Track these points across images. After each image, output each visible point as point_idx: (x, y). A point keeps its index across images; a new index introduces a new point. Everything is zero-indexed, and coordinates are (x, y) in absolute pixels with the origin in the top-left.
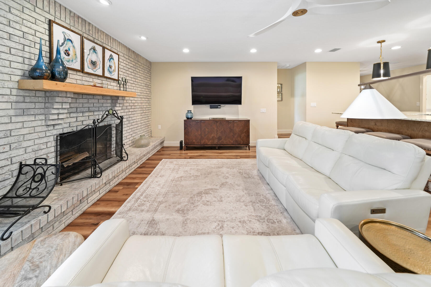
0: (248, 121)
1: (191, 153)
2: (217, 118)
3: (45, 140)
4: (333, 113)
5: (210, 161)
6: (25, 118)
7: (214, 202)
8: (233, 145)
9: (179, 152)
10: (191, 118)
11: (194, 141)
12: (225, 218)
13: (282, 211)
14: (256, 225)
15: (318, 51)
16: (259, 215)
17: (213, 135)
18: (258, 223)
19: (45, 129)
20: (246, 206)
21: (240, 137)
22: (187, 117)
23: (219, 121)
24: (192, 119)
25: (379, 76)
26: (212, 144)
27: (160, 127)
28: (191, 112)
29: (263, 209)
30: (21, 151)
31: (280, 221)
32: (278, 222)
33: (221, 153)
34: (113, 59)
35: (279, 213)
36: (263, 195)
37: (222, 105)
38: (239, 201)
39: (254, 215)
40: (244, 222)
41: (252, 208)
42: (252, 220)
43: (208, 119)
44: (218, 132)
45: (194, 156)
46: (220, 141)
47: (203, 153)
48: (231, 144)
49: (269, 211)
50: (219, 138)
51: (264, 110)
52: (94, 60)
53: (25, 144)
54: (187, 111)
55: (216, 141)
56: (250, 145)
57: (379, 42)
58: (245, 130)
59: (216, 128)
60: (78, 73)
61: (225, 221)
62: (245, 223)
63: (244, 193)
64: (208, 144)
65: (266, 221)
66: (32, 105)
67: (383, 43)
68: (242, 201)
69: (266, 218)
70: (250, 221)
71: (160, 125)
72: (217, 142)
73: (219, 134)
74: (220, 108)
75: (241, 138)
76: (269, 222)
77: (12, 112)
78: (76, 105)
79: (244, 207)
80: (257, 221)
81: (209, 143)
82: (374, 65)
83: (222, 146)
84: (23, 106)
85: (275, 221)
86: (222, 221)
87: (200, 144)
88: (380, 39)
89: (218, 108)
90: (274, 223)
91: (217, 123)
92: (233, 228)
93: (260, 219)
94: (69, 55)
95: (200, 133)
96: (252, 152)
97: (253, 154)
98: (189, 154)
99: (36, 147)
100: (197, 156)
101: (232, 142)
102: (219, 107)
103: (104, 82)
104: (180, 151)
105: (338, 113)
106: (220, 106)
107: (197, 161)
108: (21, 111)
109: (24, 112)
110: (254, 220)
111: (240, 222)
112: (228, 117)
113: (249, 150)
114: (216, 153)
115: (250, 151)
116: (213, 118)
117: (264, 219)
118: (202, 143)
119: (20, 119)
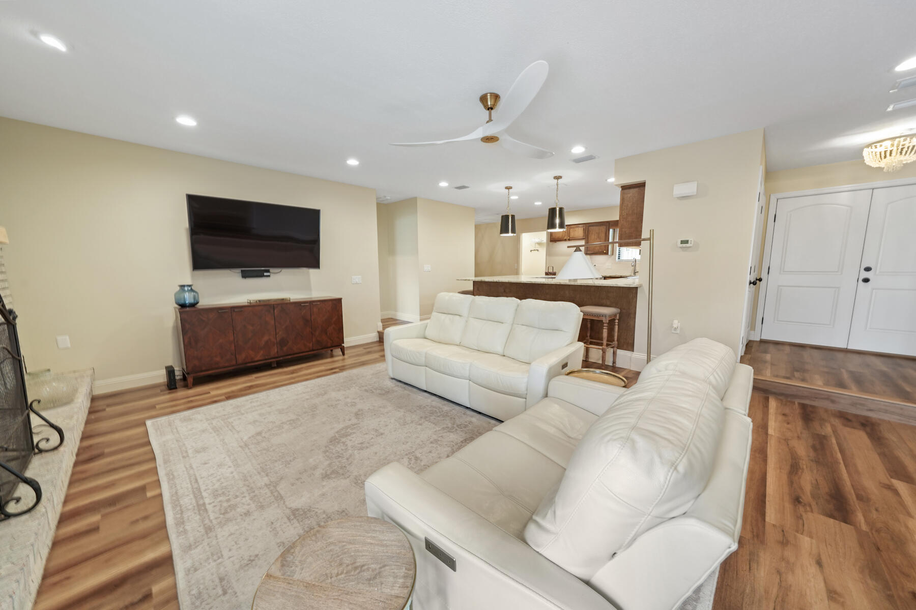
0: (339, 301)
1: (217, 388)
2: (269, 300)
4: (458, 280)
5: (288, 390)
7: (372, 440)
8: (313, 350)
9: (168, 397)
10: (193, 305)
11: (218, 359)
12: (409, 449)
13: (463, 413)
14: (451, 436)
15: (444, 184)
16: (445, 426)
17: (266, 338)
18: (451, 434)
20: (421, 424)
21: (326, 334)
22: (182, 302)
23: (278, 305)
24: (196, 306)
25: (507, 232)
26: (267, 357)
27: (65, 341)
28: (191, 289)
29: (442, 419)
31: (470, 422)
32: (469, 423)
33: (293, 372)
35: (463, 415)
36: (427, 406)
37: (272, 270)
38: (405, 423)
39: (440, 429)
40: (436, 441)
41: (430, 423)
42: (443, 435)
43: (245, 303)
44: (277, 331)
45: (233, 392)
46: (285, 349)
47: (250, 381)
48: (308, 350)
49: (451, 418)
50: (282, 343)
51: (357, 279)
54: (178, 288)
55: (274, 351)
56: (345, 345)
57: (507, 188)
58: (334, 319)
59: (272, 322)
61: (413, 450)
62: (439, 441)
63: (403, 413)
64: (256, 359)
65: (457, 428)
67: (510, 190)
68: (410, 422)
69: (455, 426)
70: (442, 436)
71: (67, 337)
72: (277, 352)
73: (280, 333)
74: (269, 276)
75: (328, 334)
76: (462, 428)
79: (419, 427)
80: (448, 433)
81: (259, 357)
82: (502, 217)
83: (290, 357)
85: (466, 424)
86: (409, 453)
87: (234, 362)
88: (508, 185)
89: (263, 276)
90: (466, 426)
91: (275, 311)
92: (430, 452)
93: (450, 430)
95: (232, 338)
96: (350, 357)
97: (356, 360)
98: (213, 393)
100: (241, 390)
101: (311, 345)
102: (265, 274)
104: (169, 393)
105: (466, 280)
106: (268, 271)
107: (258, 398)
110: (445, 434)
111: (431, 443)
112: (295, 296)
113: (343, 354)
114: (280, 374)
115: (346, 356)
116: (259, 301)
117: (454, 427)
118: (240, 361)
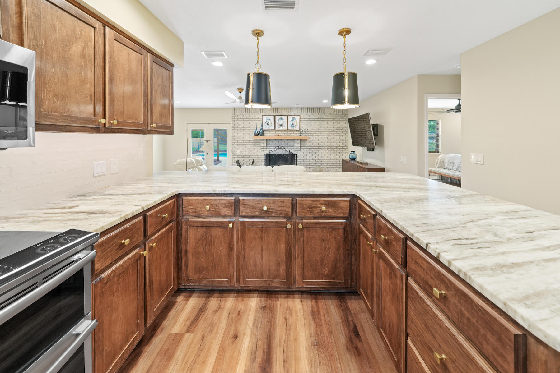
3: (261, 155)
6: (255, 147)
19: (261, 151)
30: (254, 157)
34: (295, 119)
52: (281, 124)
53: (255, 155)
60: (274, 131)
66: (257, 144)
77: (252, 145)
78: (273, 144)
84: (255, 144)
94: (269, 125)
99: (258, 156)
103: (288, 132)
108: (254, 145)
109: (255, 146)
119: (254, 147)
